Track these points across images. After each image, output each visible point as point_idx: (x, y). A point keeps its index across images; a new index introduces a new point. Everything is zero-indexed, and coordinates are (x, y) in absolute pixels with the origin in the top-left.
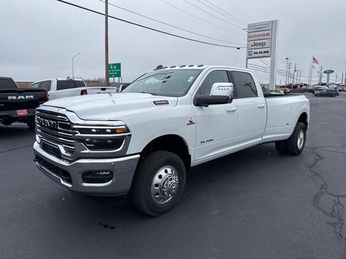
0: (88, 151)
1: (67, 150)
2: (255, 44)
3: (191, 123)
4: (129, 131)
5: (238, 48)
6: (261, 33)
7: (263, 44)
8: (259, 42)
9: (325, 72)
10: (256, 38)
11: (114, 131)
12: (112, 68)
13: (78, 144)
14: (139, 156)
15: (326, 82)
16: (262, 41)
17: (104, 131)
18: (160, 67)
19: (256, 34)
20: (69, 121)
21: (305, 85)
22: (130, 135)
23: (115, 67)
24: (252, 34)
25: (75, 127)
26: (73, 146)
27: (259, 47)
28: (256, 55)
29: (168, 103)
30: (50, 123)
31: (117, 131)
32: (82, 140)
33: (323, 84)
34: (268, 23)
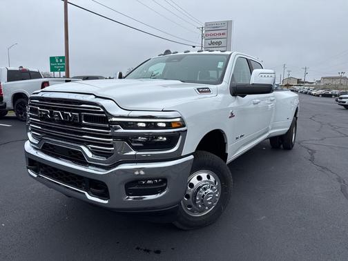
0: (133, 153)
1: (94, 152)
2: (212, 43)
3: (232, 116)
4: (184, 126)
5: (194, 47)
6: (217, 32)
8: (215, 41)
10: (213, 37)
11: (169, 125)
12: (57, 61)
13: (119, 143)
14: (192, 157)
16: (218, 40)
17: (155, 126)
18: (168, 52)
19: (213, 32)
20: (105, 112)
22: (186, 130)
23: (61, 61)
24: (209, 33)
25: (114, 119)
26: (111, 146)
27: (215, 45)
29: (210, 91)
30: (65, 115)
31: (174, 125)
32: (124, 138)
34: (223, 23)
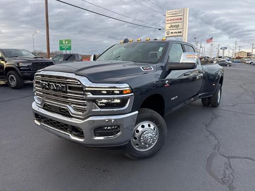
7: (177, 26)
9: (221, 49)
15: (222, 55)
21: (208, 57)
28: (172, 35)
33: (220, 57)
